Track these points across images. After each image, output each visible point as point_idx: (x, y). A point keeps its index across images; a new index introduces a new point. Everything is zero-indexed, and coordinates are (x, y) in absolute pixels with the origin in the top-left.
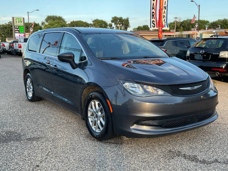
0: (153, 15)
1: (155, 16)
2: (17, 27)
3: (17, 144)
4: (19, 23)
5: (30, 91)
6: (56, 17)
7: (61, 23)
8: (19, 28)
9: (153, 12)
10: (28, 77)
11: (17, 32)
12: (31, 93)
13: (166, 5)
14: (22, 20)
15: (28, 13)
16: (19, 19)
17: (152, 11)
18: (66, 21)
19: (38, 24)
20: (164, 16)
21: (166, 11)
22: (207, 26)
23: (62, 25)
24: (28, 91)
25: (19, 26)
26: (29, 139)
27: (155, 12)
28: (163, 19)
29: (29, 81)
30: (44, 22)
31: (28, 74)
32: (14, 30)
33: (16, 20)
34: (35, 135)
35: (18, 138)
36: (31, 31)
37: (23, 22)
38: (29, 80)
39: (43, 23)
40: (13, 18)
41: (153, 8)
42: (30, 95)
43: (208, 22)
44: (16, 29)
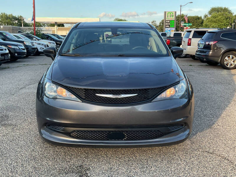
2: (168, 22)
4: (170, 17)
6: (221, 9)
7: (226, 15)
8: (169, 23)
11: (167, 26)
14: (174, 14)
15: (181, 6)
16: (170, 13)
18: (232, 12)
19: (201, 17)
23: (227, 17)
25: (170, 21)
30: (207, 14)
32: (165, 24)
33: (168, 14)
36: (182, 25)
37: (174, 16)
39: (206, 16)
40: (165, 12)
44: (167, 24)
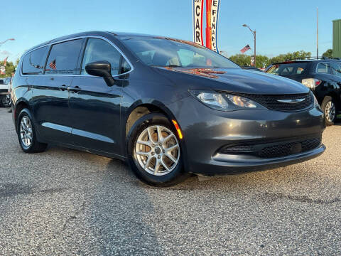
0: (198, 37)
1: (200, 37)
3: (30, 196)
5: (27, 137)
9: (197, 32)
10: (24, 114)
12: (29, 140)
13: (215, 23)
17: (196, 30)
20: (213, 38)
21: (215, 30)
22: (264, 64)
24: (22, 137)
26: (47, 191)
27: (200, 31)
28: (212, 42)
29: (25, 122)
31: (24, 110)
34: (53, 186)
35: (27, 190)
38: (24, 119)
41: (198, 26)
42: (27, 143)
43: (266, 58)
